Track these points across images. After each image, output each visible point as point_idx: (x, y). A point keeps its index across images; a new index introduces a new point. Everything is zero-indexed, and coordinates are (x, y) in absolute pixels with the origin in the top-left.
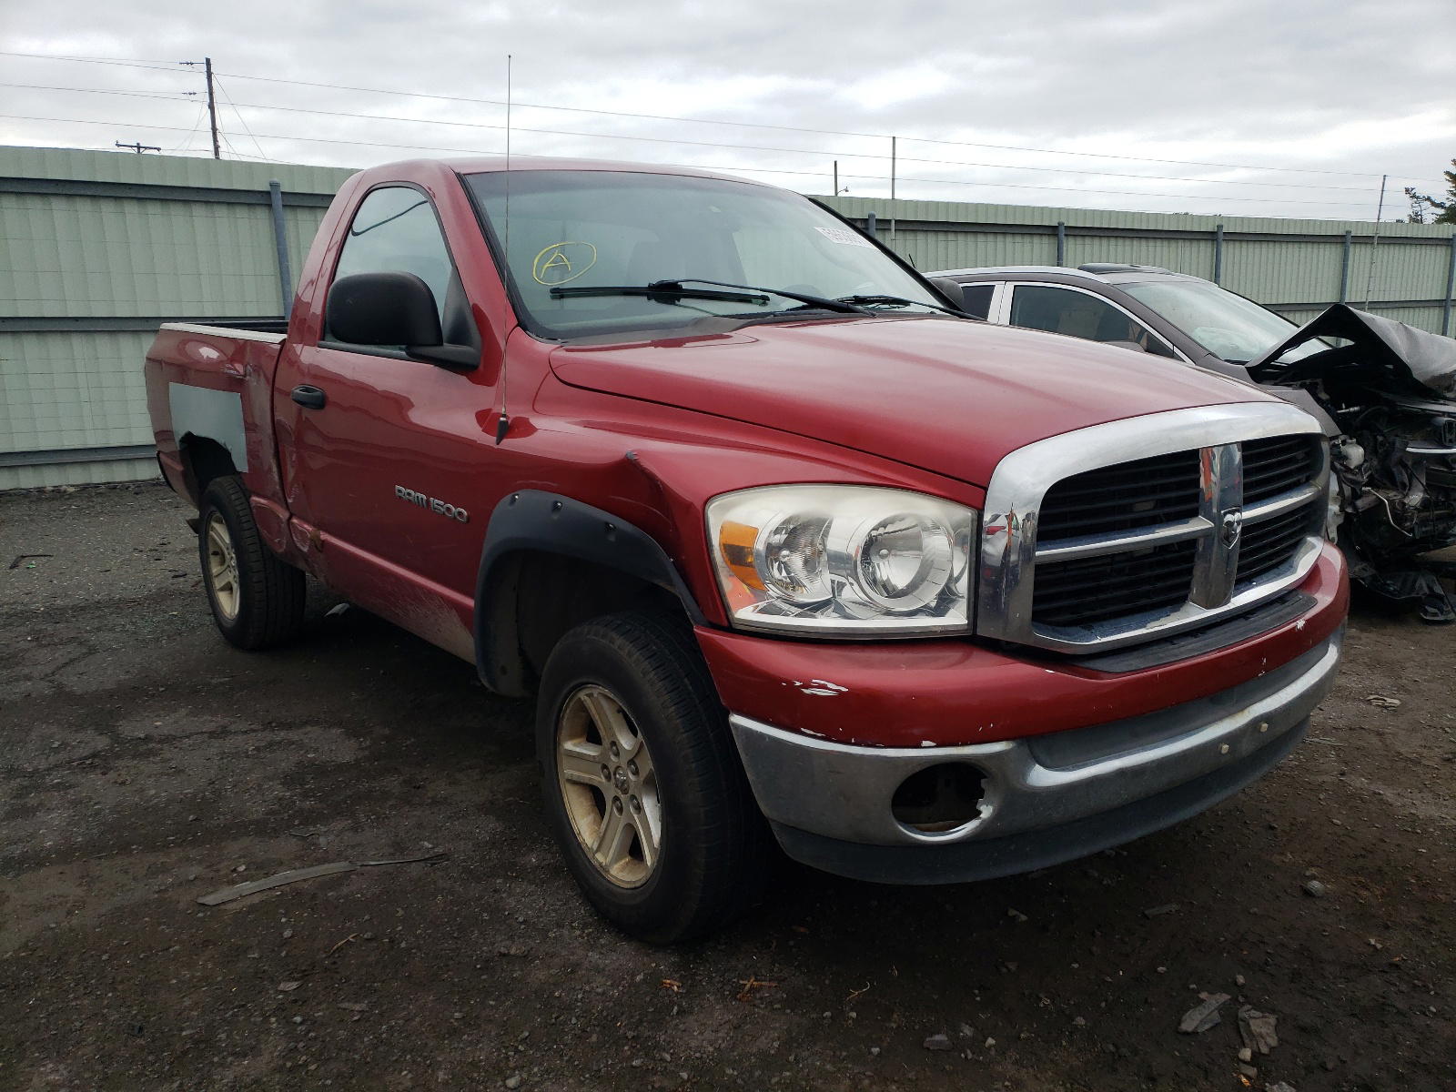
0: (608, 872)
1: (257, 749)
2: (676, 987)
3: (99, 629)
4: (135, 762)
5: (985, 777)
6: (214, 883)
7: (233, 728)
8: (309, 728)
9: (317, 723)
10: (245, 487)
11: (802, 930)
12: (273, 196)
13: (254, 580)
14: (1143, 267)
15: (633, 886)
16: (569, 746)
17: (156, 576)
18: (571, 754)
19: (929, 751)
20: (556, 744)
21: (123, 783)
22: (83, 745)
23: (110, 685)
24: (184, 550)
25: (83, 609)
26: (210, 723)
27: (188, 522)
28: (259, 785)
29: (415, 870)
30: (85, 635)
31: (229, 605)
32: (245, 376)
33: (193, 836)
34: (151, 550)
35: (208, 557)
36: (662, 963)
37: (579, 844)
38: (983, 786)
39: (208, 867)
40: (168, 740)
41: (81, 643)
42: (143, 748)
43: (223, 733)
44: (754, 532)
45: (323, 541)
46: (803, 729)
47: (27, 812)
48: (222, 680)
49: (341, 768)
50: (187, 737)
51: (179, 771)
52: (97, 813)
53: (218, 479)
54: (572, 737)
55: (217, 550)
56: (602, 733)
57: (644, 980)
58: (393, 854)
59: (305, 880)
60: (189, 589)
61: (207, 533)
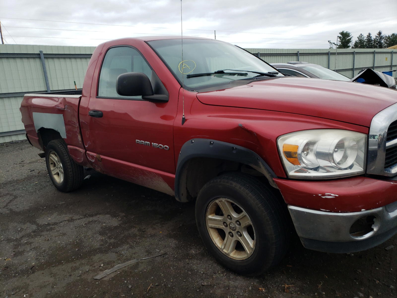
0: (229, 255)
1: (85, 224)
2: (264, 290)
3: (14, 190)
4: (48, 232)
5: (375, 218)
6: (96, 271)
7: (74, 218)
8: (98, 216)
9: (100, 214)
10: (64, 143)
11: (290, 266)
12: (41, 55)
13: (69, 171)
14: (302, 62)
15: (242, 259)
16: (210, 217)
17: (25, 171)
18: (211, 219)
19: (364, 212)
20: (205, 216)
21: (48, 240)
22: (28, 228)
23: (27, 208)
24: (30, 163)
25: (6, 184)
26: (67, 217)
27: (38, 154)
28: (93, 236)
29: (159, 259)
30: (11, 192)
31: (59, 179)
32: (65, 109)
33: (80, 256)
34: (19, 163)
35: (49, 165)
36: (255, 282)
37: (217, 247)
38: (374, 221)
39: (91, 266)
40: (55, 224)
41: (11, 195)
42: (49, 227)
43: (71, 220)
44: (297, 147)
45: (102, 158)
46: (321, 209)
47: (21, 253)
48: (63, 203)
49: (116, 228)
50: (61, 222)
51: (64, 234)
52: (45, 251)
53: (53, 141)
54: (210, 214)
55: (52, 162)
56: (224, 212)
57: (252, 289)
58: (148, 255)
59: (125, 267)
60: (37, 175)
61: (49, 158)
